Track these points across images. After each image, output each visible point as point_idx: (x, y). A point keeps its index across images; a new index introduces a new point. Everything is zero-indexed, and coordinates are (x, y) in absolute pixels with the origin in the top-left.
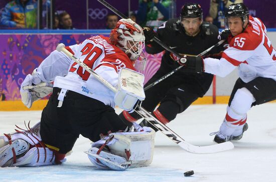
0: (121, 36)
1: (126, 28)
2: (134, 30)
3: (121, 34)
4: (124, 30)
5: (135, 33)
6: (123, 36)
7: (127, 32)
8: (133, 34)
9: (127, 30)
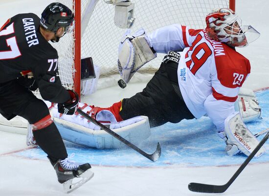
0: (216, 29)
1: (215, 19)
2: (223, 16)
3: (215, 27)
4: (214, 22)
5: (225, 17)
6: (217, 28)
7: (218, 22)
8: (224, 20)
9: (217, 20)
